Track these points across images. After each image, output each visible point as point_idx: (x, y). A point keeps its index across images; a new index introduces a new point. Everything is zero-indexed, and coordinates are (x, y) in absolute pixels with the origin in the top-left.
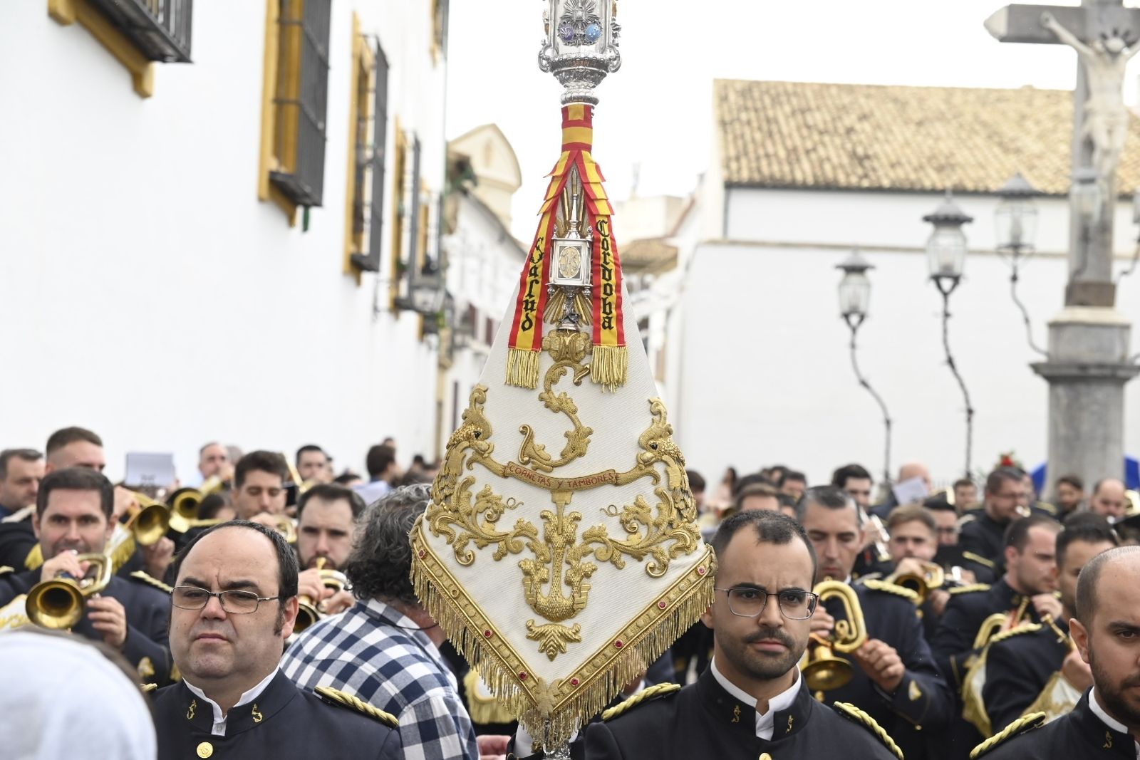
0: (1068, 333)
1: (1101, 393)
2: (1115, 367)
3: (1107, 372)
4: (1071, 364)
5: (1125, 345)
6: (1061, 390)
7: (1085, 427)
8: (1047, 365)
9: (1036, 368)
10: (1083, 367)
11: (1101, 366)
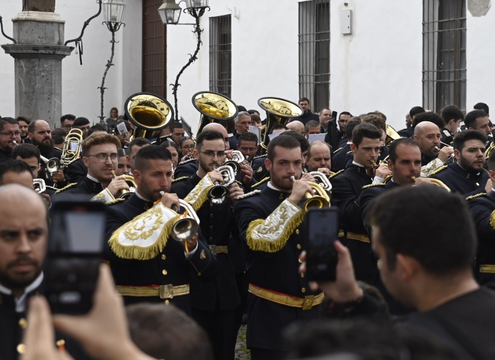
0: (26, 27)
1: (47, 65)
2: (55, 48)
3: (51, 52)
4: (28, 47)
5: (61, 35)
6: (22, 63)
7: (38, 86)
8: (13, 47)
9: (6, 48)
10: (36, 48)
11: (47, 48)
